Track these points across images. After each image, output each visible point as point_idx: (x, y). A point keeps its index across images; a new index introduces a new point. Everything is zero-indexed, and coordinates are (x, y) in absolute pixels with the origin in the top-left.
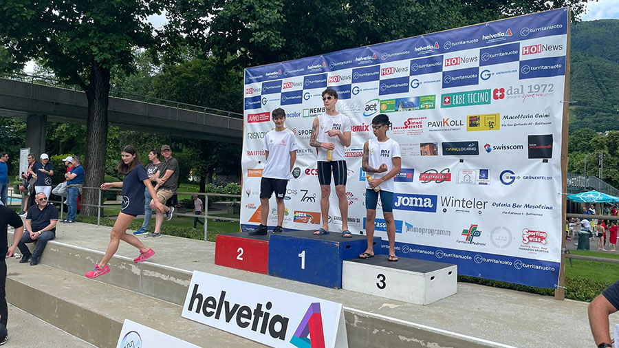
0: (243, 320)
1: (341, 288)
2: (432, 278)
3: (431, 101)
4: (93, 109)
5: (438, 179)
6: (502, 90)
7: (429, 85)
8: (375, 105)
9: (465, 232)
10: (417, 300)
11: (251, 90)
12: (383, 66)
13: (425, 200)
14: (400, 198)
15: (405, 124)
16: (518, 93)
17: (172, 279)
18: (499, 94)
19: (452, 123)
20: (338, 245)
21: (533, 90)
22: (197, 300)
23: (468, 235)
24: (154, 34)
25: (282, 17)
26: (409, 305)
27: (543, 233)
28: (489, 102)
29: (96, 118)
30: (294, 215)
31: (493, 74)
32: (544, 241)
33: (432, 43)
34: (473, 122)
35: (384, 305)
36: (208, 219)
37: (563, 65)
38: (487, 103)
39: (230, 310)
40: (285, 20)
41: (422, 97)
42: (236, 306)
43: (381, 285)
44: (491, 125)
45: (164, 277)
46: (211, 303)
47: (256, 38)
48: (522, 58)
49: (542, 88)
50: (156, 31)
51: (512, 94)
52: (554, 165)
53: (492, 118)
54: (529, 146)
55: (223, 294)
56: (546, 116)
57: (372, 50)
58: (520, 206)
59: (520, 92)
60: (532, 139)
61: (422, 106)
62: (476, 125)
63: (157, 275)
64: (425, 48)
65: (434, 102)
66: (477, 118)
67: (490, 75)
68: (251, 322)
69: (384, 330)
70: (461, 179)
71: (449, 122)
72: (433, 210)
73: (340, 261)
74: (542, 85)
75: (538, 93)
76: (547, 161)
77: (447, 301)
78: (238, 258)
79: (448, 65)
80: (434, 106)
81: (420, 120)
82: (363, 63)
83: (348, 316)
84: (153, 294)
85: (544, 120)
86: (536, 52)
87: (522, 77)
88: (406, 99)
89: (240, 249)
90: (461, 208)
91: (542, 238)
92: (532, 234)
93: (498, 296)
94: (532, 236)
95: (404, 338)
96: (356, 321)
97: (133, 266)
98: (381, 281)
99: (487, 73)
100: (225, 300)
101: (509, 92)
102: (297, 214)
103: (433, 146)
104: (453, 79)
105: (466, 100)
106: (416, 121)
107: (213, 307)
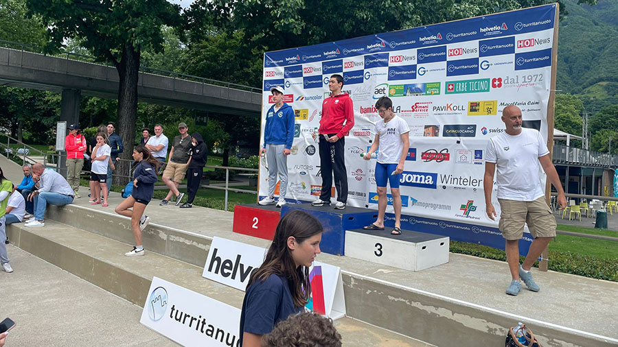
1: (344, 255)
2: (424, 248)
3: (437, 88)
4: (124, 85)
5: (438, 159)
6: (500, 80)
7: (435, 72)
8: (384, 89)
9: (463, 207)
10: (409, 267)
12: (392, 53)
13: (427, 178)
14: (404, 175)
15: (412, 108)
16: (514, 83)
17: (195, 243)
18: (497, 83)
19: (455, 108)
20: (341, 217)
21: (527, 80)
22: (216, 263)
23: (465, 210)
25: (302, 3)
26: (402, 271)
28: (488, 90)
29: (127, 94)
30: (310, 189)
31: (492, 65)
34: (474, 107)
35: (379, 270)
36: (228, 191)
38: (486, 91)
39: (245, 271)
41: (428, 83)
42: (250, 268)
43: (379, 253)
44: (489, 111)
45: (188, 242)
46: (228, 265)
48: (517, 51)
49: (534, 79)
51: (508, 83)
53: (490, 105)
55: (239, 257)
56: (537, 103)
59: (516, 81)
61: (428, 92)
62: (475, 110)
63: (182, 240)
64: (429, 38)
65: (439, 88)
66: (477, 104)
67: (488, 65)
69: (375, 291)
70: (458, 159)
71: (452, 107)
72: (434, 186)
73: (342, 231)
74: (534, 76)
75: (531, 83)
77: (437, 269)
78: (254, 226)
79: (451, 55)
80: (439, 92)
81: (426, 105)
82: (373, 49)
83: (345, 278)
84: (178, 257)
85: (535, 107)
86: (529, 46)
87: (517, 68)
88: (414, 85)
89: (255, 218)
90: (459, 186)
95: (393, 298)
96: (352, 283)
97: (161, 232)
98: (379, 249)
99: (486, 63)
100: (240, 262)
101: (506, 81)
102: (313, 188)
103: (436, 128)
104: (456, 68)
105: (468, 88)
106: (422, 105)
107: (230, 268)
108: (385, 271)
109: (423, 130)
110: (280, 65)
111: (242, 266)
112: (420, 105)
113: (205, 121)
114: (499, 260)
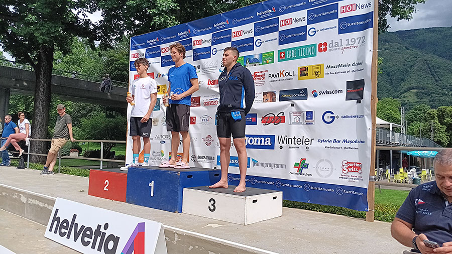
0: (86, 239)
1: (182, 212)
2: (255, 201)
3: (271, 57)
5: (275, 122)
6: (325, 44)
7: (269, 43)
9: (296, 165)
10: (240, 220)
11: (137, 55)
12: (234, 29)
13: (266, 139)
14: (247, 138)
16: (338, 46)
17: (46, 205)
18: (323, 47)
19: (287, 74)
20: (179, 175)
21: (350, 43)
22: (56, 222)
23: (299, 168)
24: (91, 27)
25: (176, 5)
26: (232, 225)
27: (360, 164)
28: (315, 55)
29: (42, 89)
30: (169, 156)
31: (318, 31)
32: (360, 171)
33: (270, 8)
34: (303, 72)
35: (209, 225)
37: (372, 20)
38: (313, 56)
39: (78, 231)
40: (178, 8)
41: (264, 53)
42: (83, 227)
43: (212, 208)
44: (317, 75)
45: (41, 205)
46: (65, 225)
47: (155, 21)
48: (340, 16)
51: (333, 46)
53: (318, 68)
54: (347, 90)
55: (75, 216)
56: (360, 64)
57: (225, 17)
58: (339, 142)
59: (340, 45)
60: (349, 84)
61: (264, 62)
62: (305, 75)
63: (37, 202)
64: (265, 12)
65: (273, 57)
66: (306, 69)
67: (315, 32)
68: (92, 241)
70: (293, 121)
71: (284, 73)
72: (272, 147)
73: (180, 189)
74: (357, 39)
75: (355, 45)
76: (360, 102)
77: (270, 222)
78: (105, 189)
79: (283, 25)
80: (273, 60)
81: (263, 73)
82: (219, 28)
84: (34, 219)
85: (359, 67)
86: (351, 11)
87: (340, 32)
88: (252, 56)
89: (107, 181)
90: (293, 145)
92: (351, 165)
93: (317, 218)
96: (176, 239)
97: (22, 195)
98: (212, 205)
99: (313, 30)
100: (75, 222)
101: (331, 46)
103: (273, 94)
104: (287, 37)
105: (297, 54)
106: (260, 74)
107: (66, 228)
108: (214, 226)
109: (262, 97)
110: (143, 47)
111: (76, 225)
113: (114, 115)
114: (331, 213)
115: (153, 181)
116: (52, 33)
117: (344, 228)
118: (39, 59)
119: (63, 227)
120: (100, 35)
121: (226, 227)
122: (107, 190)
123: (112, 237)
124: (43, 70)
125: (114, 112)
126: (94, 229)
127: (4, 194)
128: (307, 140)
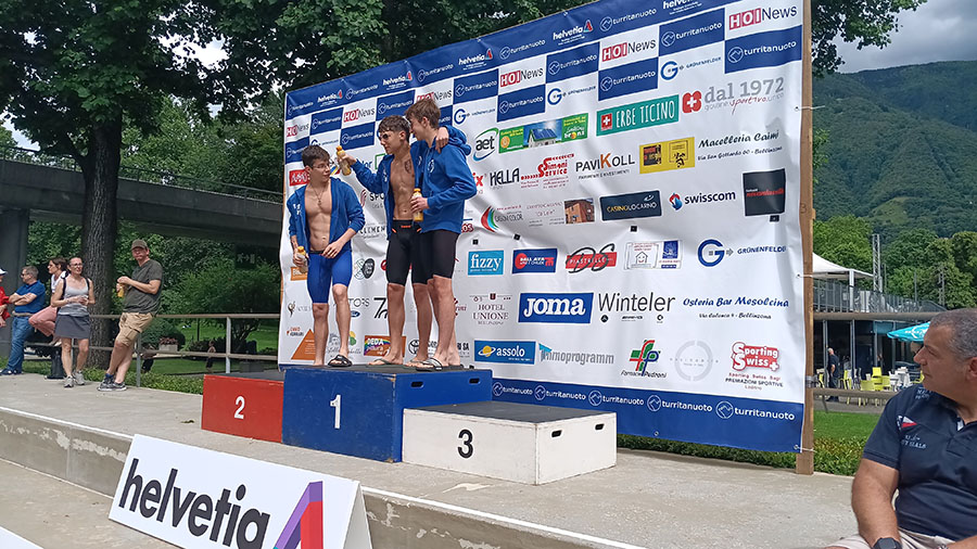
0: (199, 521)
1: (401, 461)
2: (556, 434)
4: (93, 194)
5: (595, 265)
6: (697, 95)
7: (578, 96)
8: (492, 139)
9: (635, 355)
10: (526, 475)
11: (296, 129)
12: (503, 69)
13: (574, 303)
14: (531, 301)
15: (539, 168)
16: (724, 98)
17: (112, 453)
18: (692, 102)
19: (616, 161)
20: (393, 380)
21: (750, 90)
22: (133, 487)
23: (639, 361)
24: (202, 75)
25: (381, 25)
26: (509, 484)
27: (773, 349)
28: (676, 119)
30: (364, 344)
31: (682, 68)
32: (774, 366)
33: (582, 24)
34: (651, 156)
35: (459, 486)
37: (799, 44)
38: (672, 121)
39: (181, 503)
40: (386, 31)
41: (565, 119)
42: (191, 495)
43: (466, 450)
44: (680, 160)
45: (102, 451)
46: (153, 491)
47: (337, 60)
48: (729, 35)
50: (205, 70)
51: (713, 100)
52: (789, 224)
53: (680, 147)
54: (745, 193)
55: (174, 472)
56: (773, 136)
57: (484, 44)
58: (729, 302)
59: (727, 95)
60: (750, 180)
61: (566, 136)
62: (654, 162)
63: (91, 447)
64: (570, 33)
65: (585, 126)
66: (657, 149)
67: (676, 70)
68: (210, 524)
70: (633, 260)
71: (610, 160)
72: (585, 319)
73: (399, 411)
74: (765, 82)
75: (758, 96)
78: (237, 415)
79: (607, 59)
80: (586, 133)
81: (563, 161)
82: (471, 67)
84: (87, 483)
85: (770, 143)
86: (752, 23)
87: (729, 68)
88: (541, 125)
89: (241, 398)
90: (630, 313)
91: (772, 360)
92: (753, 352)
94: (753, 357)
95: (470, 544)
96: (390, 515)
97: (59, 433)
98: (465, 443)
99: (671, 66)
100: (175, 485)
101: (709, 98)
102: (371, 341)
103: (586, 205)
104: (615, 83)
105: (637, 119)
106: (557, 162)
107: (155, 499)
108: (470, 487)
109: (562, 212)
110: (305, 111)
111: (178, 491)
112: (552, 162)
113: (252, 262)
115: (338, 397)
116: (119, 88)
117: (750, 488)
118: (91, 146)
119: (150, 496)
120: (220, 91)
121: (495, 488)
122: (242, 417)
123: (253, 515)
124: (99, 169)
125: (253, 256)
126: (216, 498)
127: (21, 430)
128: (660, 301)
